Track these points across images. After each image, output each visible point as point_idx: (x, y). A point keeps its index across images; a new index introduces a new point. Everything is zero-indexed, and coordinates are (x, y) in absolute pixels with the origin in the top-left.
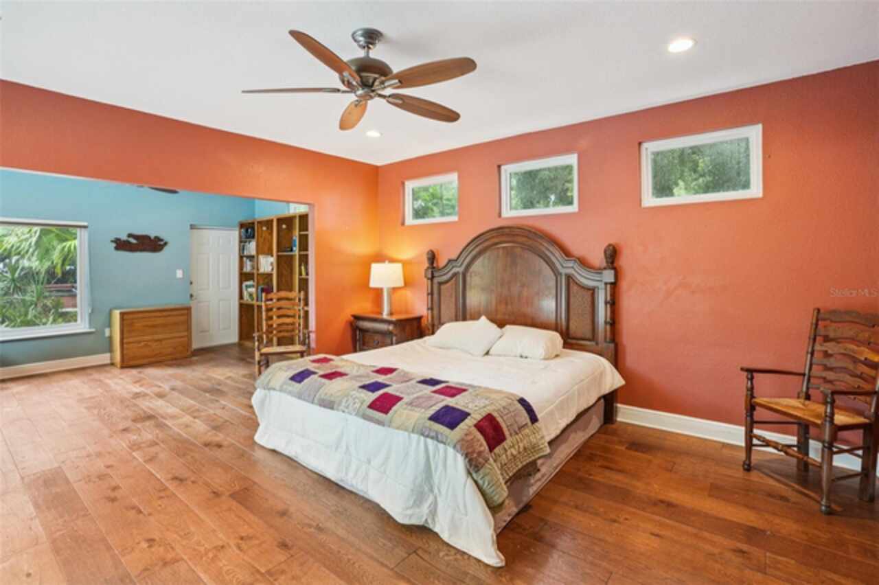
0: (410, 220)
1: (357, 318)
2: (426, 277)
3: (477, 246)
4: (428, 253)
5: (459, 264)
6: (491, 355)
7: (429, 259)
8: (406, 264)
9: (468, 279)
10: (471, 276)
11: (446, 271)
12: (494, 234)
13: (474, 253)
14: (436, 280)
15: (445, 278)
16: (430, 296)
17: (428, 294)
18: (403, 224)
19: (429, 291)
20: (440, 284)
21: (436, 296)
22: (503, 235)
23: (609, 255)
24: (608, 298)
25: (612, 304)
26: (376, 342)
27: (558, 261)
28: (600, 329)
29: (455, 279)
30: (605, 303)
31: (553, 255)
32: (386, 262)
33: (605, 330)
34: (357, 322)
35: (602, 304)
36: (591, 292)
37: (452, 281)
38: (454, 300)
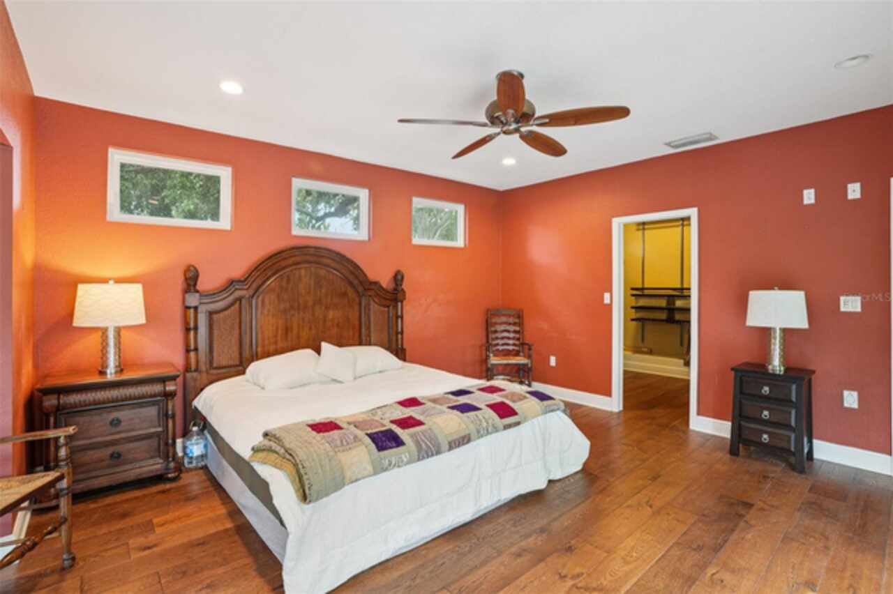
2: (183, 304)
4: (186, 270)
5: (246, 287)
7: (189, 279)
13: (268, 273)
14: (203, 310)
15: (220, 305)
16: (192, 332)
17: (189, 329)
18: (105, 219)
19: (192, 325)
20: (211, 313)
21: (202, 331)
23: (398, 278)
24: (399, 313)
25: (402, 318)
26: (111, 423)
27: (361, 283)
28: (394, 338)
29: (237, 305)
30: (397, 317)
31: (356, 277)
32: (111, 282)
33: (397, 340)
34: (59, 399)
35: (394, 319)
36: (386, 309)
37: (233, 308)
38: (236, 332)
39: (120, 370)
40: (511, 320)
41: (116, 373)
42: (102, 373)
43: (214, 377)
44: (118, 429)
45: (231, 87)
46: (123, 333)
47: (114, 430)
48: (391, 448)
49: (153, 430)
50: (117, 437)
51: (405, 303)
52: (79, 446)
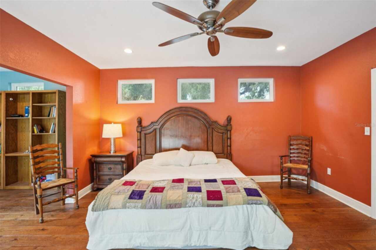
0: (120, 101)
1: (94, 156)
2: (137, 131)
3: (168, 115)
4: (138, 119)
5: (157, 124)
6: (192, 165)
7: (138, 122)
8: (123, 124)
9: (163, 131)
10: (164, 130)
11: (150, 128)
12: (178, 110)
13: (166, 119)
14: (143, 133)
15: (149, 131)
16: (139, 141)
17: (138, 140)
18: (117, 103)
19: (139, 138)
20: (145, 134)
21: (143, 140)
22: (181, 111)
23: (229, 120)
24: (229, 136)
25: (230, 139)
26: (109, 168)
27: (208, 122)
28: (226, 149)
29: (154, 132)
30: (228, 139)
31: (205, 120)
32: (113, 123)
33: (228, 149)
34: (95, 159)
35: (226, 139)
36: (222, 134)
37: (153, 132)
38: (154, 142)
39: (115, 152)
40: (304, 142)
41: (114, 153)
42: (110, 153)
43: (146, 158)
44: (111, 171)
45: (128, 51)
46: (116, 140)
47: (110, 171)
48: (135, 199)
49: (120, 173)
50: (110, 173)
51: (232, 131)
52: (102, 174)
